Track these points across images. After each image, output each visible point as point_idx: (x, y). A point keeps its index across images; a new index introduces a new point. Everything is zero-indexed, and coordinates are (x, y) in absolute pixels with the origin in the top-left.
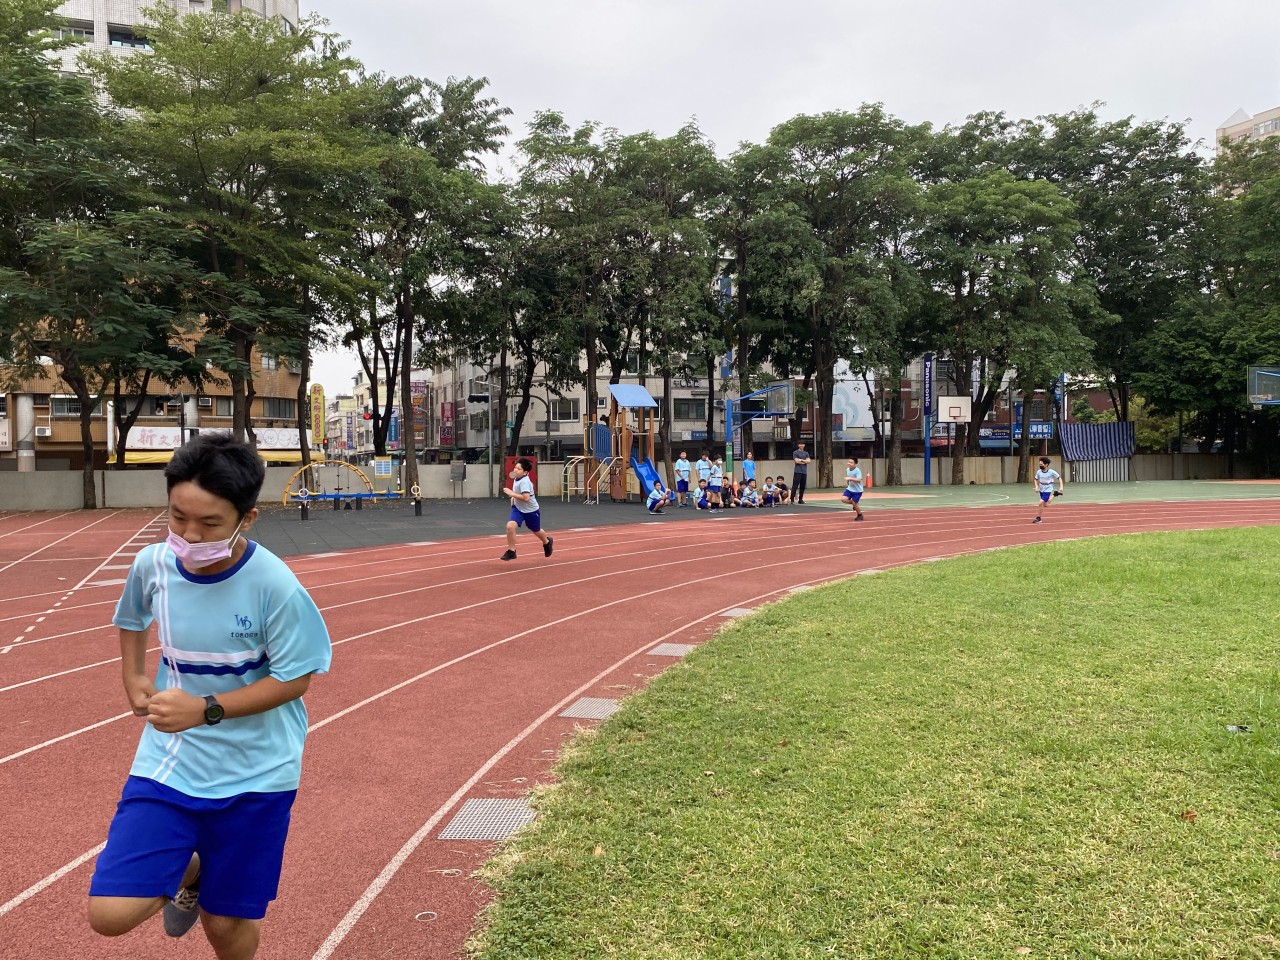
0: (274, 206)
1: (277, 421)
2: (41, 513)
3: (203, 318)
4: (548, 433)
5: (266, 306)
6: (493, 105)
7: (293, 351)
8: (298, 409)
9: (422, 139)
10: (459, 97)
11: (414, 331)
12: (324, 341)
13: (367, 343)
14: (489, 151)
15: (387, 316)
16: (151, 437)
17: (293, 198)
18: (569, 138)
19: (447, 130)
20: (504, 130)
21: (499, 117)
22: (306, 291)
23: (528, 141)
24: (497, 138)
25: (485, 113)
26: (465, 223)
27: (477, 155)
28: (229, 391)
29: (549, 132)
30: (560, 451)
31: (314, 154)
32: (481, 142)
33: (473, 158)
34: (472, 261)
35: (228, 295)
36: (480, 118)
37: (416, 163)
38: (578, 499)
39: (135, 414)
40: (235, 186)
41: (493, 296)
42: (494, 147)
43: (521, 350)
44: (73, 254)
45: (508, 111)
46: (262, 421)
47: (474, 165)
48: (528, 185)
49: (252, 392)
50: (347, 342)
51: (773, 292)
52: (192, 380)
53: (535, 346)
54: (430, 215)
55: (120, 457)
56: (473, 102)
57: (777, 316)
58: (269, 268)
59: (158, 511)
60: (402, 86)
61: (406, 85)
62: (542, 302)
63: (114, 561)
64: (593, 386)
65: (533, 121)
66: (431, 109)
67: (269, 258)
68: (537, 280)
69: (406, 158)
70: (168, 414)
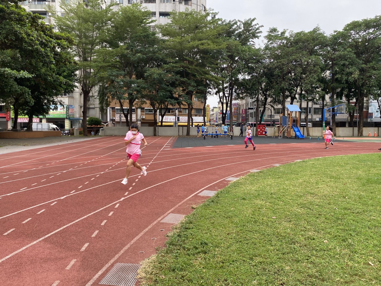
0: (199, 60)
1: (198, 115)
3: (181, 89)
5: (197, 86)
6: (257, 25)
8: (203, 112)
10: (248, 25)
11: (234, 90)
12: (210, 94)
13: (221, 94)
14: (256, 38)
15: (227, 86)
16: (167, 119)
18: (279, 34)
19: (244, 33)
20: (261, 32)
21: (260, 28)
22: (206, 80)
23: (268, 36)
24: (259, 35)
26: (248, 61)
27: (253, 40)
28: (187, 107)
29: (273, 33)
31: (209, 46)
32: (254, 36)
33: (252, 41)
34: (250, 71)
35: (187, 83)
36: (254, 29)
37: (236, 46)
39: (165, 113)
41: (255, 81)
42: (258, 37)
43: (263, 94)
44: (155, 76)
45: (262, 26)
46: (194, 115)
47: (252, 43)
48: (267, 48)
49: (192, 108)
50: (216, 94)
51: (342, 76)
52: (178, 105)
53: (267, 93)
54: (239, 58)
55: (162, 124)
56: (252, 25)
57: (343, 83)
58: (197, 76)
59: (171, 137)
60: (233, 23)
61: (234, 22)
62: (270, 81)
63: (166, 146)
64: (284, 105)
65: (269, 31)
66: (240, 28)
67: (198, 74)
68: (268, 75)
69: (233, 44)
70: (171, 113)
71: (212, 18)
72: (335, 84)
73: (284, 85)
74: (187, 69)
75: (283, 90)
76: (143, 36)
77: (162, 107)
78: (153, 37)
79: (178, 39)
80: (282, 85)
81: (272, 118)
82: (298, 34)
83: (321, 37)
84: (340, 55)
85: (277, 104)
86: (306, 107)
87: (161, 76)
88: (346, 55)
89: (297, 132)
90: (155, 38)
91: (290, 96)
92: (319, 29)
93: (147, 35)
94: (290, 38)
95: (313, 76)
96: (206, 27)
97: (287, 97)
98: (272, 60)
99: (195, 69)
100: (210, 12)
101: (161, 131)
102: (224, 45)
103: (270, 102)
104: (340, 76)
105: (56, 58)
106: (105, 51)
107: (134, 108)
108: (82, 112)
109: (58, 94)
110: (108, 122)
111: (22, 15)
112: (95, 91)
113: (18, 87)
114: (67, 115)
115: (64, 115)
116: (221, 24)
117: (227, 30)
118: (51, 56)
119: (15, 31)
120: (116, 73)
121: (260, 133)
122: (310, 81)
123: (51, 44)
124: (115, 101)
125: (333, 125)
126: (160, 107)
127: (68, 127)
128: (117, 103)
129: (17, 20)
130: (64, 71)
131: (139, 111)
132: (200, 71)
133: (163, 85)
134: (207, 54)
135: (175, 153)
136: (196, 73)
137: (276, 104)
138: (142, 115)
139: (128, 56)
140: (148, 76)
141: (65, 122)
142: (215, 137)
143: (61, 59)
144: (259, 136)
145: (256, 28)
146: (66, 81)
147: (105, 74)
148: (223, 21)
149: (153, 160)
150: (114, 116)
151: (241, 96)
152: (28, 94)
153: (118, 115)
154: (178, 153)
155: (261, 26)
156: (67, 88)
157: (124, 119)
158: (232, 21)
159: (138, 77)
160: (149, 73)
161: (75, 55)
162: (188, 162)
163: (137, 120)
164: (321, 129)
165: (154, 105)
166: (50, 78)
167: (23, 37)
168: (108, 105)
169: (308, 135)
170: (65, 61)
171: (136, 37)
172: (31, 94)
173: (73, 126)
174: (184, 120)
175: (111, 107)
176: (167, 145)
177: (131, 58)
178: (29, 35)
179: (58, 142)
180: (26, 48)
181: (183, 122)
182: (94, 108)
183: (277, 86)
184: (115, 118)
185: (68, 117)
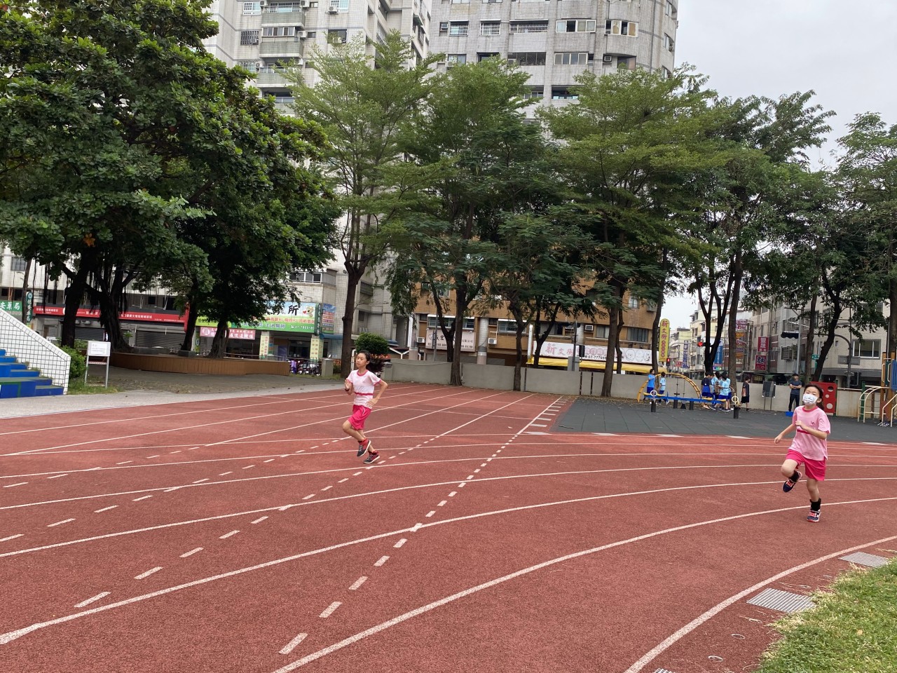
0: (648, 196)
1: (635, 344)
2: (491, 391)
3: (594, 272)
4: (849, 367)
5: (637, 265)
6: (819, 110)
7: (653, 296)
8: (651, 335)
9: (759, 142)
10: (789, 109)
11: (742, 283)
12: (674, 289)
13: (705, 291)
14: (813, 146)
15: (722, 271)
16: (554, 349)
17: (662, 191)
18: (885, 132)
19: (779, 133)
20: (828, 128)
21: (824, 119)
22: (665, 253)
23: (848, 137)
24: (820, 136)
25: (811, 117)
26: (789, 203)
27: (802, 150)
28: (607, 321)
29: (867, 129)
30: (858, 381)
31: (679, 160)
32: (806, 138)
33: (799, 153)
34: (793, 230)
35: (613, 257)
36: (806, 122)
37: (754, 162)
38: (872, 421)
39: (547, 333)
40: (623, 185)
41: (808, 257)
42: (818, 143)
43: (829, 298)
44: (525, 232)
45: (832, 113)
46: (626, 343)
47: (799, 158)
48: (845, 170)
49: (622, 323)
50: (691, 290)
52: (586, 313)
53: (843, 295)
54: (761, 198)
55: (536, 360)
56: (801, 110)
58: (641, 239)
59: (557, 396)
60: (746, 105)
61: (748, 103)
62: (851, 261)
63: (537, 422)
64: (894, 330)
65: (853, 122)
66: (767, 119)
67: (642, 232)
68: (847, 244)
69: (746, 157)
70: (566, 335)
71: (689, 91)
74: (615, 219)
75: (892, 288)
76: (503, 135)
77: (542, 319)
78: (529, 137)
79: (592, 141)
81: (852, 367)
85: (871, 328)
87: (541, 233)
90: (535, 140)
93: (513, 132)
96: (669, 112)
98: (859, 204)
99: (637, 221)
100: (686, 73)
101: (533, 379)
102: (721, 158)
103: (850, 320)
106: (403, 171)
107: (473, 318)
108: (342, 318)
110: (408, 350)
111: (196, 65)
113: (178, 244)
114: (316, 325)
115: (312, 325)
116: (714, 108)
117: (729, 122)
118: (262, 170)
119: (176, 104)
120: (427, 224)
126: (534, 318)
127: (317, 356)
128: (429, 300)
129: (186, 79)
130: (304, 217)
131: (484, 325)
132: (650, 224)
135: (557, 450)
136: (637, 231)
137: (868, 328)
138: (489, 335)
139: (461, 183)
140: (508, 232)
141: (312, 343)
142: (683, 407)
143: (291, 181)
145: (815, 117)
146: (299, 237)
148: (719, 99)
150: (423, 334)
151: (762, 299)
152: (202, 263)
153: (432, 333)
154: (566, 449)
155: (829, 113)
157: (442, 343)
158: (746, 102)
159: (484, 239)
163: (478, 348)
165: (520, 314)
166: (257, 228)
167: (195, 119)
168: (410, 308)
170: (301, 189)
171: (486, 135)
172: (208, 264)
173: (328, 353)
174: (596, 354)
175: (416, 313)
177: (469, 188)
178: (212, 115)
180: (198, 145)
181: (594, 359)
182: (381, 314)
183: (874, 274)
184: (425, 340)
185: (318, 331)
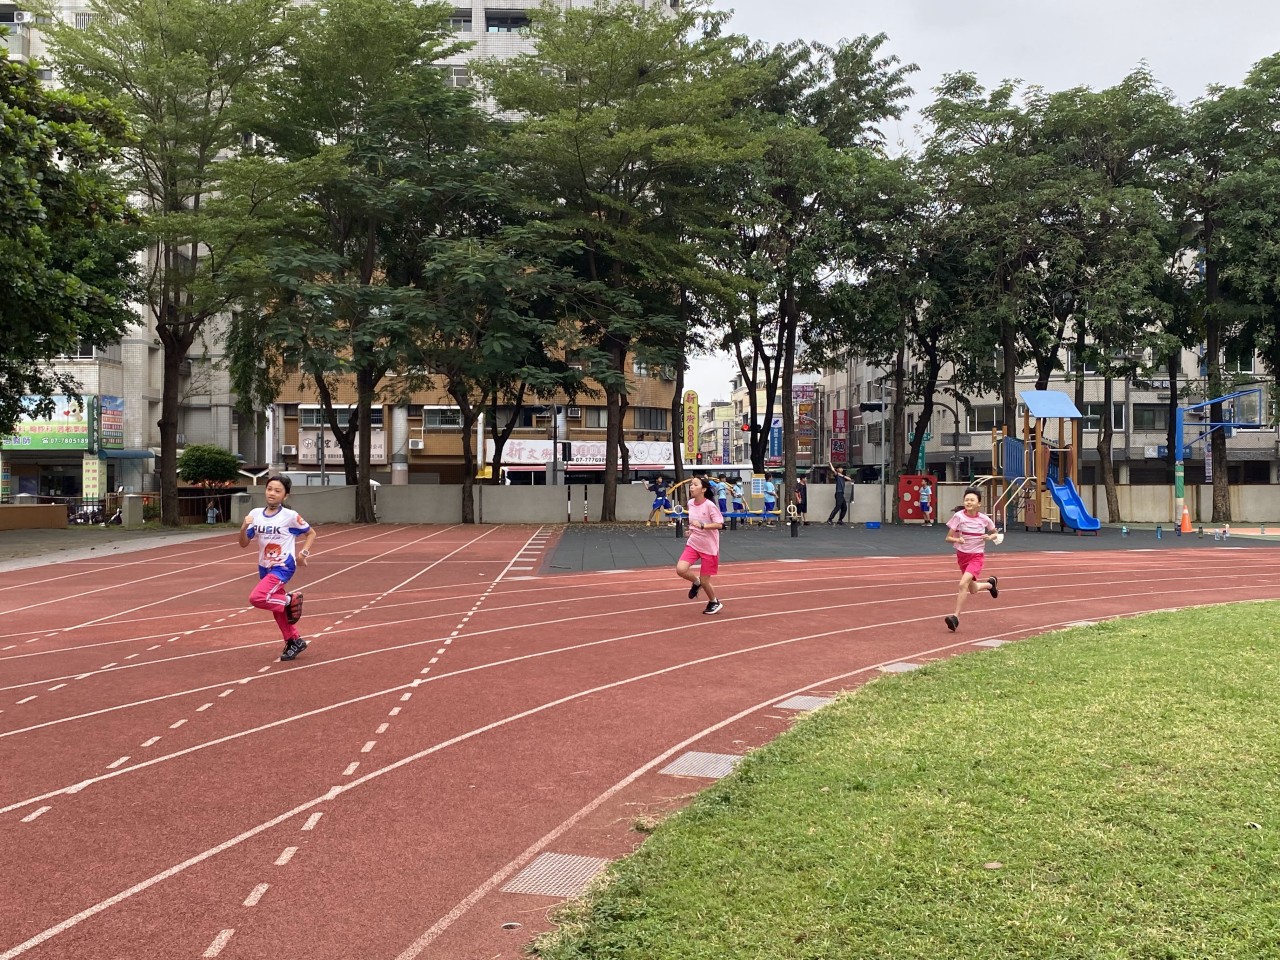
1: (648, 434)
2: (429, 526)
3: (578, 324)
4: (957, 449)
5: (644, 315)
6: (894, 63)
7: (670, 359)
8: (670, 420)
10: (853, 62)
11: (798, 331)
12: (701, 346)
13: (747, 347)
14: (890, 118)
15: (769, 314)
16: (520, 450)
18: (984, 101)
19: (840, 98)
20: (908, 91)
21: (903, 76)
22: (683, 290)
23: (936, 107)
24: (899, 103)
25: (885, 75)
26: (858, 209)
27: (875, 125)
28: (604, 402)
29: (960, 96)
30: (969, 470)
31: (695, 151)
32: (881, 108)
33: (870, 128)
34: (865, 252)
36: (878, 81)
37: (805, 148)
39: (509, 427)
41: (888, 291)
42: (895, 112)
43: (923, 349)
45: (914, 68)
46: (633, 433)
47: (872, 136)
48: (934, 156)
49: (625, 403)
50: (725, 346)
51: (1247, 272)
52: (567, 391)
53: (940, 344)
54: (819, 199)
56: (870, 64)
57: (1254, 302)
58: (647, 275)
59: (536, 526)
60: (791, 54)
61: (795, 52)
62: (949, 293)
63: (515, 564)
64: (1011, 391)
65: (941, 85)
66: (821, 77)
67: (648, 263)
68: (942, 267)
69: (792, 141)
70: (537, 426)
71: (705, 33)
72: (1219, 307)
73: (1012, 308)
74: (605, 245)
75: (1004, 330)
76: (419, 108)
77: (500, 402)
78: (459, 112)
79: (563, 122)
80: (1002, 310)
81: (961, 448)
82: (1063, 100)
83: (1156, 112)
84: (1239, 184)
85: (979, 388)
86: (1102, 399)
87: (492, 272)
88: (1262, 185)
89: (1068, 503)
90: (471, 117)
91: (1035, 354)
92: (1146, 79)
93: (435, 104)
94: (1028, 114)
95: (1128, 270)
96: (678, 70)
97: (1022, 358)
98: (958, 207)
99: (636, 244)
100: (698, 9)
101: (494, 503)
102: (756, 145)
103: (954, 379)
104: (1239, 272)
105: (52, 197)
106: (257, 171)
107: (380, 407)
108: (159, 424)
109: (58, 346)
110: (266, 468)
112: (214, 336)
114: (90, 436)
115: (81, 436)
116: (743, 59)
117: (767, 83)
120: (304, 261)
121: (910, 511)
122: (1115, 293)
123: (32, 139)
124: (300, 375)
125: (1218, 474)
126: (489, 403)
127: (96, 491)
128: (305, 382)
130: (84, 254)
131: (400, 417)
132: (658, 250)
133: (502, 311)
134: (683, 184)
135: (556, 595)
136: (639, 262)
137: (976, 390)
138: (410, 434)
139: (356, 189)
140: (438, 274)
141: (85, 467)
143: (70, 200)
144: (906, 521)
145: (889, 75)
146: (94, 294)
147: (259, 265)
148: (750, 45)
149: (464, 623)
150: (292, 439)
151: (828, 354)
153: (312, 437)
154: (567, 593)
155: (910, 67)
156: (93, 321)
157: (334, 452)
158: (790, 49)
159: (396, 278)
160: (443, 263)
161: (133, 187)
162: (614, 633)
163: (391, 457)
164: (1168, 492)
165: (464, 396)
166: (21, 283)
168: (269, 396)
169: (1115, 516)
170: (89, 212)
171: (391, 110)
173: (116, 484)
174: (590, 454)
175: (278, 405)
176: (520, 562)
177: (370, 199)
179: (53, 550)
181: (584, 463)
182: (208, 409)
183: (978, 312)
184: (297, 449)
185: (96, 446)
